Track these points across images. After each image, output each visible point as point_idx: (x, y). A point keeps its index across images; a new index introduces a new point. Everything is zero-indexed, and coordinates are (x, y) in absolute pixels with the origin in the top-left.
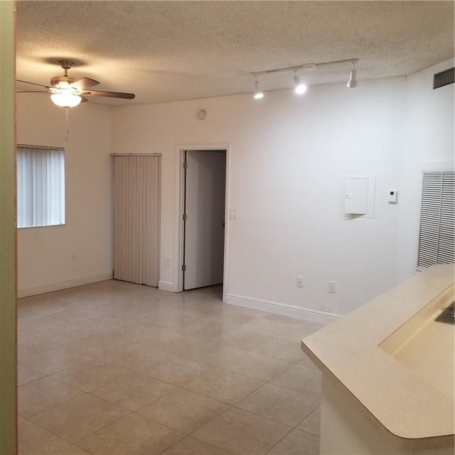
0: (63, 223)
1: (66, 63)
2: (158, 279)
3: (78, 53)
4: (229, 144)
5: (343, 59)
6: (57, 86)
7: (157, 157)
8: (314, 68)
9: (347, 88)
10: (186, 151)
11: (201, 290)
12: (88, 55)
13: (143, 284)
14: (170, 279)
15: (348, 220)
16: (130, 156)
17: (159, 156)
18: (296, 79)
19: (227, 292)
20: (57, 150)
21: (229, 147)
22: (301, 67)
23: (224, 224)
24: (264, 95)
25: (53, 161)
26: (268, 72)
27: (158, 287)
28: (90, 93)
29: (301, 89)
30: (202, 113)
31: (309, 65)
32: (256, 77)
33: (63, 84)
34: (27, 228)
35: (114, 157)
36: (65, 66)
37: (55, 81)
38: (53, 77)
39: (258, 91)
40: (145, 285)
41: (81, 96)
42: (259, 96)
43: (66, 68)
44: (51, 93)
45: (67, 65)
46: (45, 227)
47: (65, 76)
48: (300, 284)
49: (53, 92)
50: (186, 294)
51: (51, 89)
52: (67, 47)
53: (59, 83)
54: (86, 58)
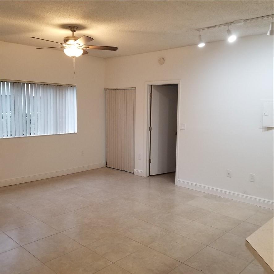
0: (76, 132)
1: (73, 28)
2: (134, 168)
3: (80, 20)
4: (180, 80)
5: (265, 15)
6: (68, 43)
7: (133, 90)
8: (242, 23)
9: (268, 36)
10: (151, 86)
11: (161, 176)
12: (86, 21)
13: (124, 171)
14: (141, 168)
15: (265, 131)
16: (116, 89)
17: (134, 89)
18: (229, 32)
19: (178, 178)
20: (72, 86)
21: (180, 81)
22: (232, 23)
23: (176, 133)
24: (205, 45)
25: (69, 93)
26: (208, 28)
27: (133, 173)
28: (88, 47)
29: (232, 39)
30: (162, 60)
31: (239, 21)
32: (200, 32)
33: (71, 42)
34: (54, 135)
35: (107, 90)
36: (73, 30)
37: (66, 40)
38: (65, 37)
39: (200, 41)
40: (125, 171)
41: (83, 49)
42: (202, 45)
43: (73, 31)
44: (64, 48)
45: (74, 29)
46: (65, 134)
47: (73, 36)
48: (229, 175)
49: (65, 47)
50: (151, 178)
51: (64, 45)
52: (73, 15)
53: (69, 41)
54: (86, 23)
